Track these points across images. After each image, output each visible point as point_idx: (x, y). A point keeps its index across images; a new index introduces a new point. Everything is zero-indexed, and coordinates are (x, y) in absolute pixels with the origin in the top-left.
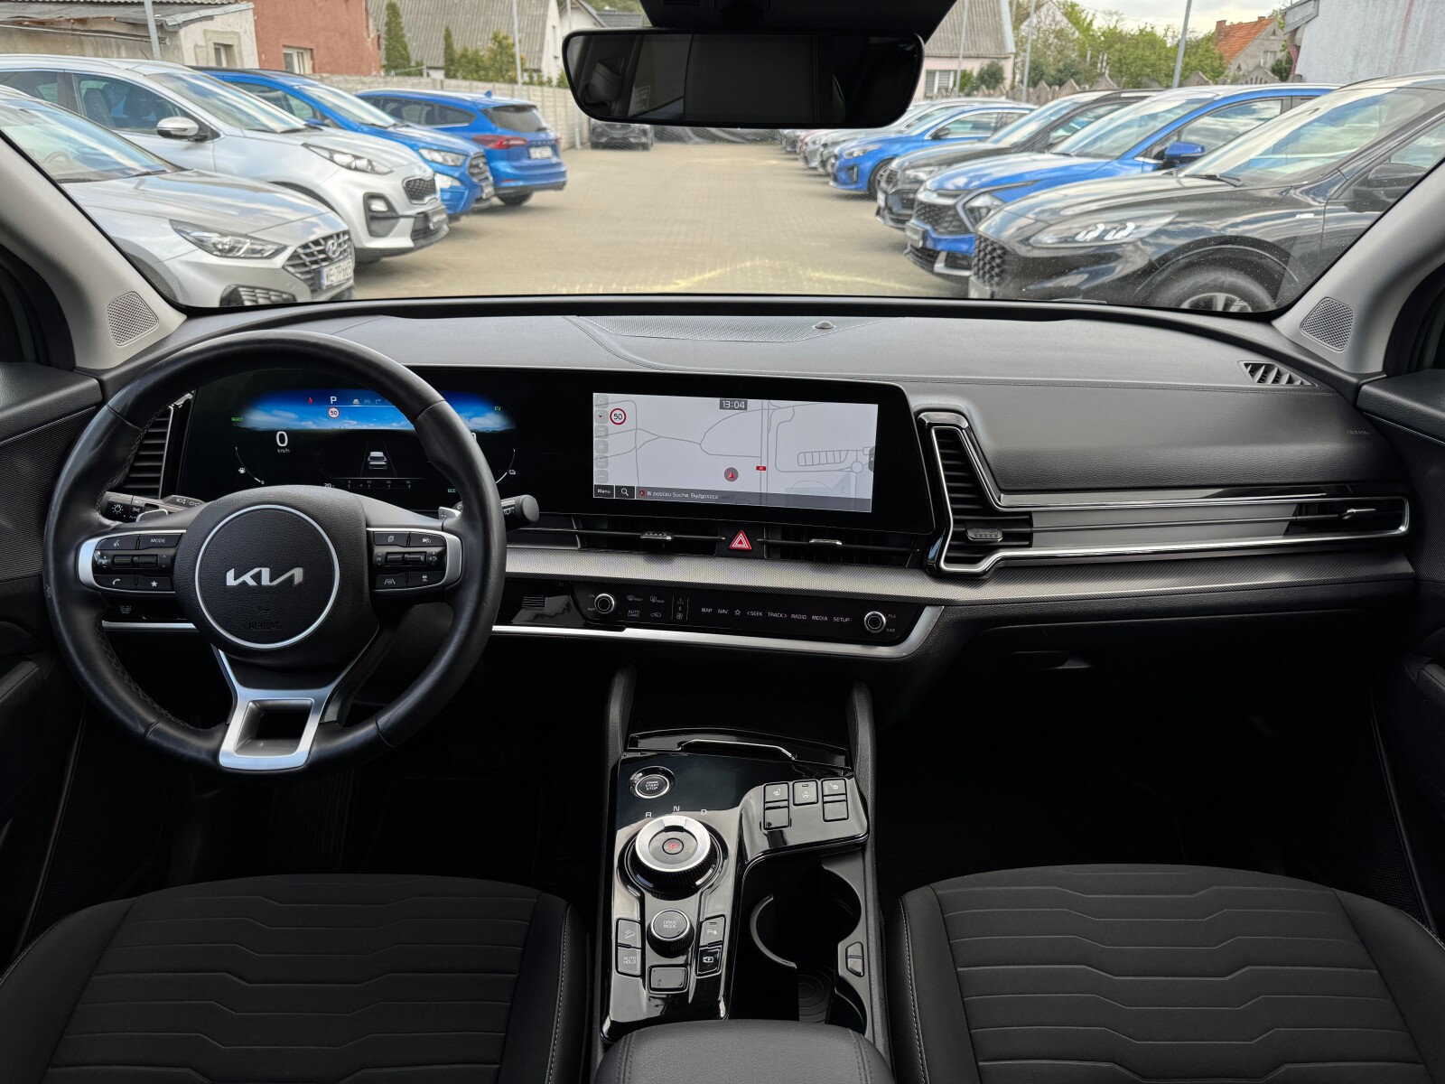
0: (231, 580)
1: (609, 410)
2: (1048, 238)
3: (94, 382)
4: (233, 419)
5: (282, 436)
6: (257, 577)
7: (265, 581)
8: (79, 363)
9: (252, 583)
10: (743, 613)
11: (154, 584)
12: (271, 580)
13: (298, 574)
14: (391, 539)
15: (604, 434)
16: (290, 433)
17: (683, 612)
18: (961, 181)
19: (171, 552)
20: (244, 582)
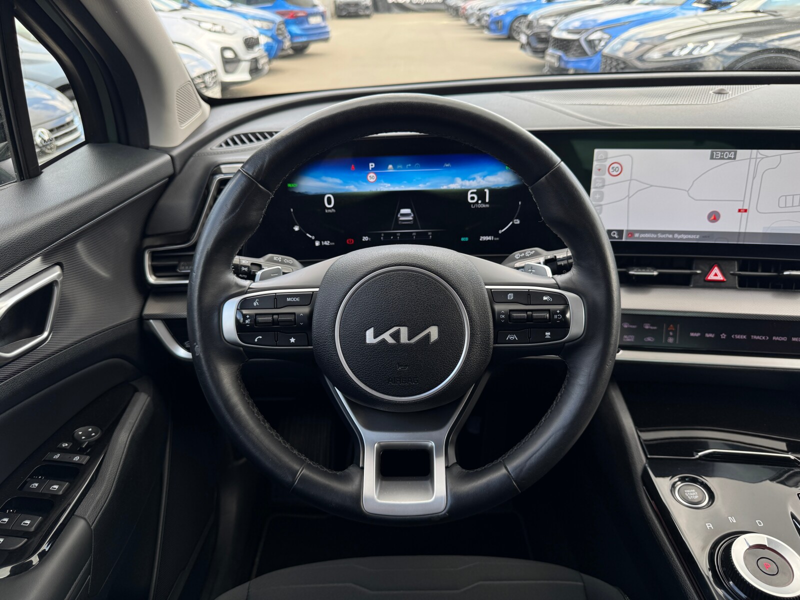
0: (370, 337)
1: (608, 163)
2: (655, 55)
3: (167, 157)
4: (289, 185)
5: (329, 199)
6: (396, 336)
7: (404, 338)
8: (153, 142)
9: (390, 340)
10: (729, 337)
11: (293, 340)
12: (409, 339)
13: (434, 332)
14: (510, 297)
15: (601, 185)
16: (335, 195)
17: (674, 336)
18: (577, 24)
19: (305, 310)
20: (384, 341)
